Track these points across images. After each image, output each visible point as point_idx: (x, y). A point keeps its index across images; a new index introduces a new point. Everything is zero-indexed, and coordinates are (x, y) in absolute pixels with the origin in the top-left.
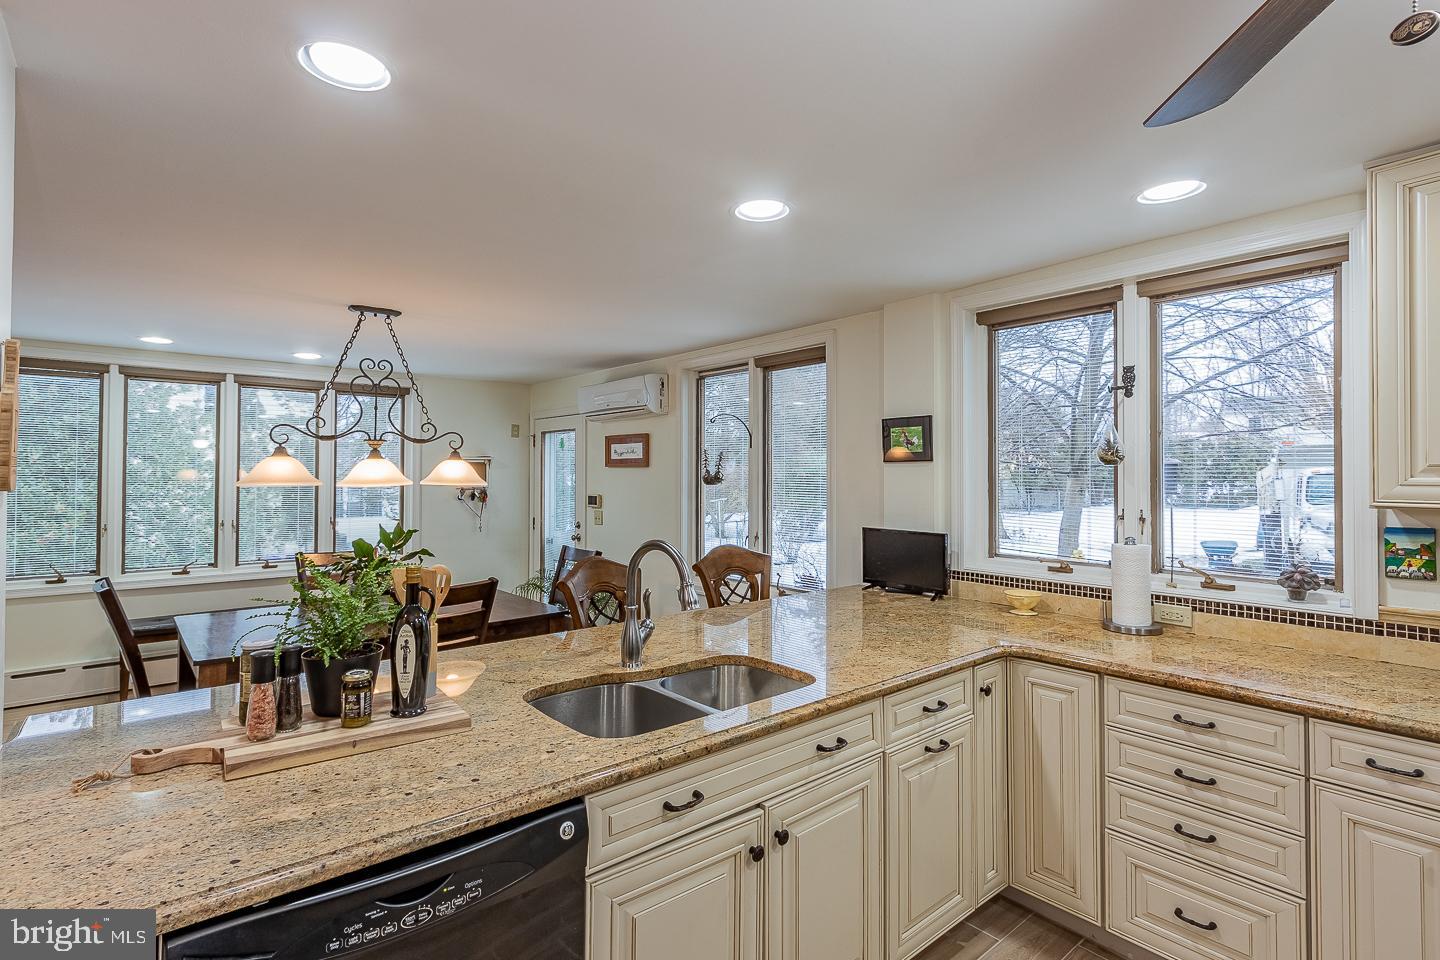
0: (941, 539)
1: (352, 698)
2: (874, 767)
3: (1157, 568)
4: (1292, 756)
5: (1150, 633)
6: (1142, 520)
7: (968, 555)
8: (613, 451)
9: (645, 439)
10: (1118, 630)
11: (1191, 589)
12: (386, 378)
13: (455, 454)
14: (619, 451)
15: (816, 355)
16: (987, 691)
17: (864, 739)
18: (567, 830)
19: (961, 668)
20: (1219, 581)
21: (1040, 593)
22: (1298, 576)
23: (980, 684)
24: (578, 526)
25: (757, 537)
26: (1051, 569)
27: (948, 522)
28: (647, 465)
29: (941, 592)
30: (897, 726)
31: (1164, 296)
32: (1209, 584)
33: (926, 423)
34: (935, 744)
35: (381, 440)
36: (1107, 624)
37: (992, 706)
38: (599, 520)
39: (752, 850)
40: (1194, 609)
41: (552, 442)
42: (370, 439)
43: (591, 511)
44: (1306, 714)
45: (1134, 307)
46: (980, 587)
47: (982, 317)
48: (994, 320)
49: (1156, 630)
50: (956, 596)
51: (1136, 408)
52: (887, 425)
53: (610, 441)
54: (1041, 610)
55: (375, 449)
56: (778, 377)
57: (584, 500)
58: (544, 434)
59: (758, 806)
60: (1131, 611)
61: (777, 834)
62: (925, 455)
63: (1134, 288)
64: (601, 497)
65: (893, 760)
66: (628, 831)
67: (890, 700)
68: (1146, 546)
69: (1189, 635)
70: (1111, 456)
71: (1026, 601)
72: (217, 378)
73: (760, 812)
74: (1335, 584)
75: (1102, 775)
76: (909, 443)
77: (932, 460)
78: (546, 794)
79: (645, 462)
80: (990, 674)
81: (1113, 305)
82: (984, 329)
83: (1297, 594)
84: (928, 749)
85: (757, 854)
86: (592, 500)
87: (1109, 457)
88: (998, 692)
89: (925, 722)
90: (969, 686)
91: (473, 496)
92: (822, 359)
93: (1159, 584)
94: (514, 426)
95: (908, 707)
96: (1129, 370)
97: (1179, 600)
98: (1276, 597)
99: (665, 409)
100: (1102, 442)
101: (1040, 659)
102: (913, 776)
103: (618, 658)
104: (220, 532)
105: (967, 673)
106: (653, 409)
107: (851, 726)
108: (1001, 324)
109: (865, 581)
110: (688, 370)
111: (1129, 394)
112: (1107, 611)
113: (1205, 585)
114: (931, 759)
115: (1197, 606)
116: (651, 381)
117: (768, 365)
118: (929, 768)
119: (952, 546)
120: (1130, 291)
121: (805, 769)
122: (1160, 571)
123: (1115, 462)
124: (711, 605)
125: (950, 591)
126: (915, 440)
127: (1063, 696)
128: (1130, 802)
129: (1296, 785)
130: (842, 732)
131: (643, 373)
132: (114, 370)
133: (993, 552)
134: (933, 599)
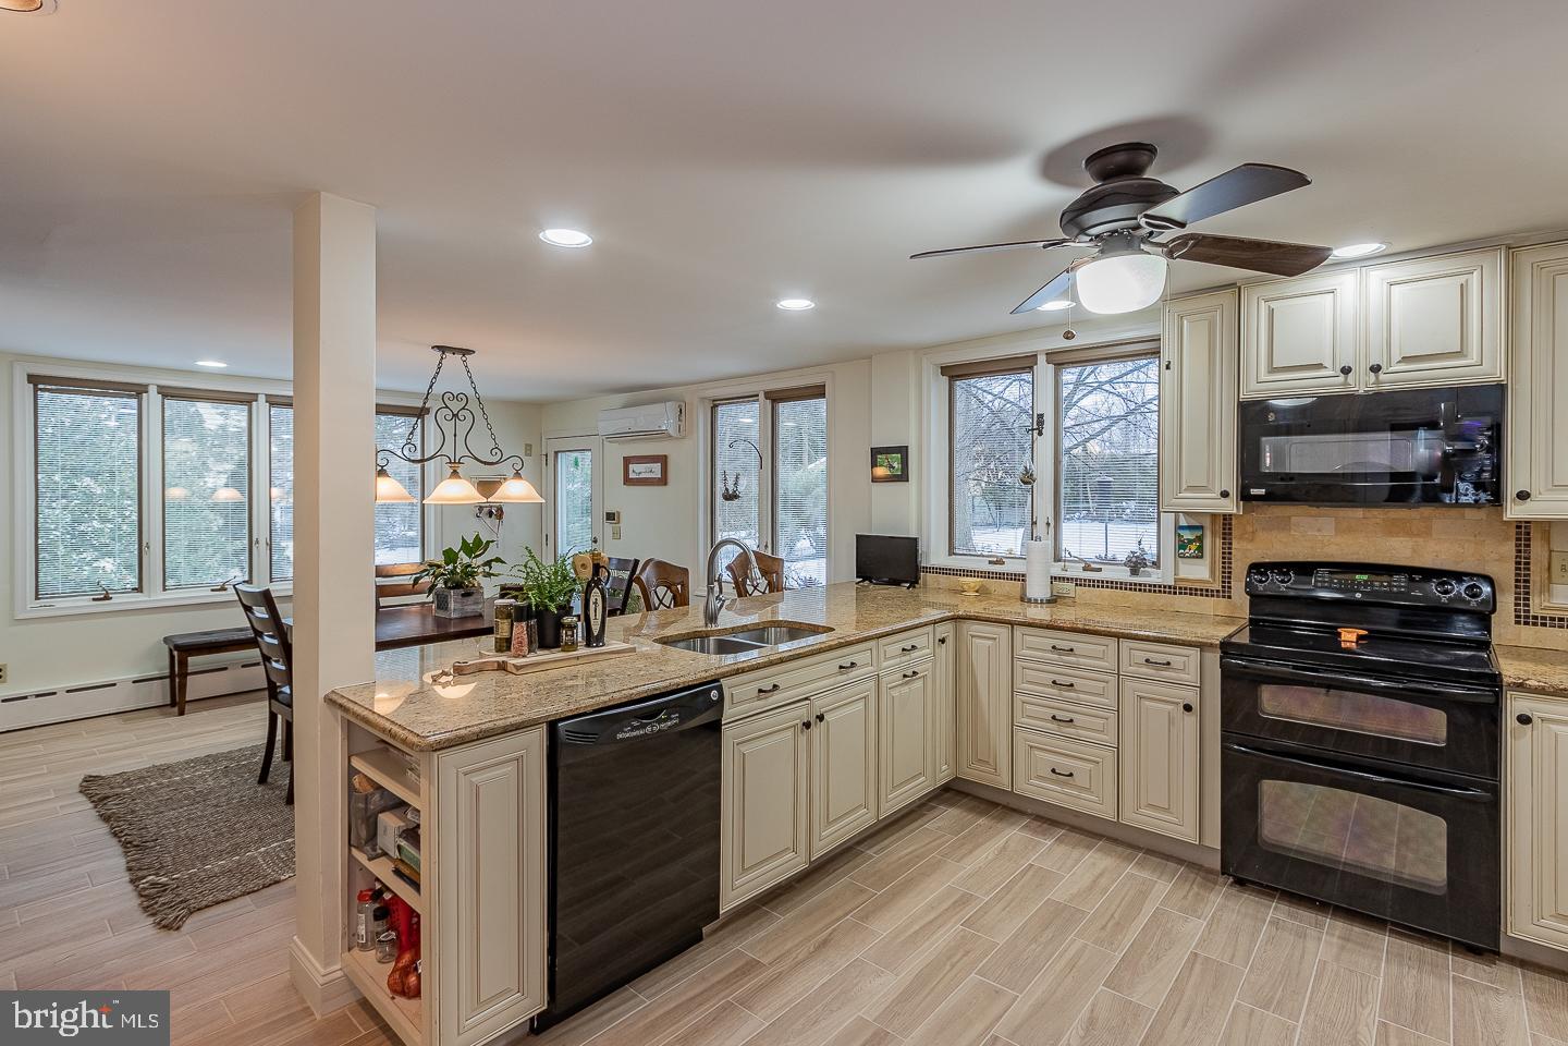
0: (912, 543)
1: (569, 633)
2: (872, 684)
3: (1057, 559)
4: (1110, 664)
5: (1049, 602)
6: (1048, 524)
7: (934, 553)
8: (630, 472)
9: (663, 460)
10: (1029, 601)
11: (1076, 571)
12: (463, 408)
13: (517, 475)
14: (637, 470)
15: (818, 392)
16: (943, 641)
17: (866, 665)
18: (714, 694)
19: (926, 624)
20: (1093, 566)
21: (979, 579)
22: (1134, 559)
23: (938, 637)
24: (595, 542)
25: (766, 546)
26: (990, 562)
27: (920, 529)
28: (666, 484)
29: (914, 582)
30: (886, 659)
31: (1063, 364)
32: (1087, 568)
33: (903, 451)
34: (909, 673)
35: (459, 463)
36: (1023, 599)
37: (946, 652)
38: (617, 535)
39: (804, 724)
40: (1076, 585)
41: (565, 461)
42: (450, 463)
43: (609, 527)
44: (1118, 636)
45: (1044, 369)
46: (942, 577)
47: (945, 370)
48: (955, 374)
49: (1053, 601)
50: (925, 584)
51: (1045, 444)
52: (875, 452)
53: (627, 461)
54: (982, 592)
55: (455, 471)
56: (784, 409)
57: (601, 516)
58: (556, 453)
59: (806, 699)
60: (1038, 588)
61: (817, 717)
62: (903, 477)
63: (1044, 357)
64: (619, 513)
65: (884, 681)
66: (741, 702)
67: (883, 641)
68: (1050, 542)
69: (1073, 602)
70: (1028, 479)
71: (972, 585)
72: (248, 398)
73: (808, 702)
74: (1156, 564)
75: (1012, 691)
76: (892, 467)
77: (908, 481)
78: (704, 675)
79: (663, 481)
80: (945, 630)
81: (1031, 368)
82: (946, 379)
83: (1134, 572)
84: (905, 676)
85: (807, 725)
86: (610, 517)
87: (1026, 479)
88: (950, 642)
89: (904, 659)
90: (931, 636)
91: (490, 514)
92: (823, 395)
93: (1057, 570)
94: (526, 445)
95: (893, 646)
96: (1041, 416)
97: (1068, 579)
98: (1123, 575)
99: (683, 432)
100: (1022, 469)
101: (977, 619)
102: (895, 693)
103: (702, 623)
104: (254, 548)
105: (930, 628)
106: (671, 432)
107: (860, 655)
108: (958, 376)
109: (857, 577)
110: (703, 399)
111: (1040, 434)
112: (1024, 589)
113: (1085, 569)
114: (907, 683)
115: (1079, 582)
116: (671, 407)
117: (776, 398)
118: (905, 689)
119: (922, 548)
120: (1042, 359)
121: (832, 680)
122: (1060, 561)
123: (1030, 483)
124: (740, 595)
125: (921, 581)
126: (895, 465)
127: (990, 642)
128: (1028, 706)
129: (1113, 680)
130: (854, 659)
131: (663, 400)
132: (153, 390)
133: (951, 552)
134: (908, 588)
